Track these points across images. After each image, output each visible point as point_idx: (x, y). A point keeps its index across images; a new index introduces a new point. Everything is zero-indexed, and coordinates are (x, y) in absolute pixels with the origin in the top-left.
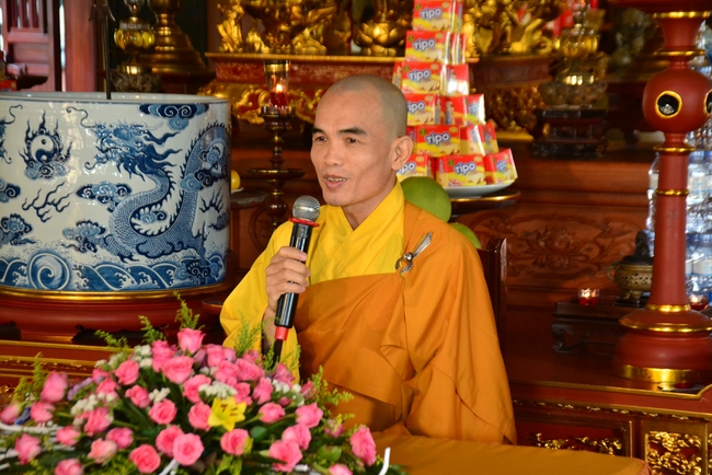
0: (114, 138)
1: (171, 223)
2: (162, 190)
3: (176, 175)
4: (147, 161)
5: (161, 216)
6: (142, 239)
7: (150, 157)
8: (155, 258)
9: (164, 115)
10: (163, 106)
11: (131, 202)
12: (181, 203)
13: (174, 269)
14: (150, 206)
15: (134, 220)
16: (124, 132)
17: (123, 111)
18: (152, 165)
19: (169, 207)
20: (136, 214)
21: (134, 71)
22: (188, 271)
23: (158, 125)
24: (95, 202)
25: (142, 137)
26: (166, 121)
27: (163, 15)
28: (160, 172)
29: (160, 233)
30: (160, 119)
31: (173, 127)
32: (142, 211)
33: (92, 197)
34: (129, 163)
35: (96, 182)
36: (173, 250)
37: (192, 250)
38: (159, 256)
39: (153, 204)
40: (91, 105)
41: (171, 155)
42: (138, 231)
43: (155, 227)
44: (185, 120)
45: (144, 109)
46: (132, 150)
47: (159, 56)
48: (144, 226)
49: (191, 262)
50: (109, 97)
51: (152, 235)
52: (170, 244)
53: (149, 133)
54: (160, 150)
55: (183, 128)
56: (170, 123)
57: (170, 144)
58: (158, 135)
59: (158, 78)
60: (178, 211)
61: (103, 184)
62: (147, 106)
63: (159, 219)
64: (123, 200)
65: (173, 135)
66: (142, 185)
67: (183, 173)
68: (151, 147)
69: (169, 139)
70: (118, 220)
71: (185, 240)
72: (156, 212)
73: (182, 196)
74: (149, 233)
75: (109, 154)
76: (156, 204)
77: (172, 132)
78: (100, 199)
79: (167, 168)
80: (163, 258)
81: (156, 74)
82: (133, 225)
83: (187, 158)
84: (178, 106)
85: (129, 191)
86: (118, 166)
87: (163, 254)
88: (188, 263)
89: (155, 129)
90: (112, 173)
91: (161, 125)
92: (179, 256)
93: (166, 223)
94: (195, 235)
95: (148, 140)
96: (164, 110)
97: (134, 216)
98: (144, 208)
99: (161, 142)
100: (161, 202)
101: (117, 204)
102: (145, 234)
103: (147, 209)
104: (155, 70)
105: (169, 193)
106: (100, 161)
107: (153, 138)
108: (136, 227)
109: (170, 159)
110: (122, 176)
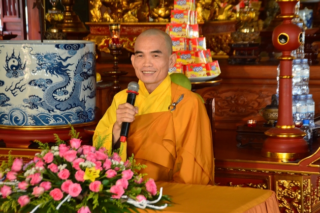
0: (44, 59)
1: (70, 96)
2: (66, 81)
3: (72, 74)
4: (59, 69)
5: (66, 93)
6: (58, 103)
7: (60, 67)
8: (63, 111)
9: (66, 49)
10: (66, 45)
11: (52, 87)
12: (74, 87)
13: (72, 116)
14: (61, 88)
15: (54, 95)
16: (49, 56)
17: (48, 47)
18: (61, 70)
19: (69, 88)
20: (55, 92)
21: (55, 31)
22: (79, 117)
23: (64, 53)
24: (37, 87)
25: (56, 58)
26: (67, 51)
27: (67, 7)
28: (65, 73)
29: (65, 100)
30: (64, 51)
31: (70, 54)
32: (57, 90)
33: (35, 85)
34: (51, 70)
35: (37, 79)
36: (71, 107)
37: (80, 107)
38: (65, 110)
39: (62, 87)
40: (34, 45)
41: (69, 66)
42: (56, 99)
43: (63, 97)
44: (75, 51)
45: (57, 46)
46: (52, 64)
47: (66, 25)
48: (58, 97)
49: (80, 112)
50: (42, 42)
51: (62, 101)
52: (70, 105)
53: (59, 57)
54: (65, 64)
55: (75, 54)
56: (69, 52)
57: (69, 61)
58: (64, 58)
59: (65, 34)
60: (73, 90)
61: (40, 79)
62: (59, 45)
63: (65, 94)
64: (49, 86)
66: (57, 79)
67: (75, 74)
68: (61, 63)
69: (68, 59)
70: (47, 95)
71: (76, 103)
72: (64, 91)
73: (75, 84)
74: (61, 100)
75: (42, 66)
76: (63, 87)
77: (70, 56)
78: (39, 86)
79: (68, 72)
80: (67, 111)
81: (64, 32)
82: (54, 97)
83: (76, 67)
84: (72, 45)
85: (52, 82)
86: (46, 71)
87: (67, 109)
88: (78, 113)
89: (62, 55)
90: (44, 75)
91: (65, 53)
92: (74, 110)
93: (68, 96)
94: (81, 100)
95: (59, 60)
96: (66, 47)
97: (54, 93)
98: (58, 89)
99: (65, 60)
100: (65, 87)
101: (46, 88)
102: (59, 101)
103: (59, 90)
105: (69, 82)
106: (39, 69)
107: (61, 59)
108: (55, 98)
109: (69, 68)
110: (48, 76)
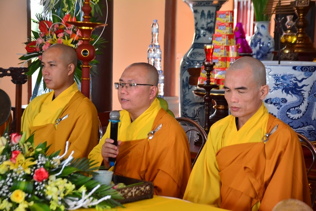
0: (281, 80)
1: (303, 115)
2: (299, 101)
3: (306, 95)
4: (294, 89)
5: (299, 112)
6: (290, 121)
7: (296, 88)
8: (296, 128)
9: (302, 71)
10: (302, 67)
11: (287, 105)
12: (308, 106)
13: (304, 133)
14: (295, 107)
15: (288, 113)
16: (286, 77)
17: (286, 68)
18: (296, 91)
19: (303, 108)
20: (289, 110)
21: (287, 52)
22: (310, 135)
23: (300, 75)
24: (272, 105)
25: (292, 80)
26: (303, 73)
27: (300, 29)
28: (299, 94)
29: (298, 118)
31: (306, 76)
32: (291, 109)
33: (271, 103)
34: (287, 90)
35: (272, 98)
36: (304, 126)
37: (311, 126)
38: (297, 128)
39: (296, 107)
40: (272, 67)
41: (304, 87)
42: (289, 117)
43: (296, 116)
44: (311, 73)
45: (294, 68)
46: (288, 85)
47: (297, 45)
48: (291, 116)
49: (311, 131)
50: (279, 63)
51: (295, 119)
52: (303, 123)
53: (295, 77)
54: (300, 85)
55: (310, 76)
56: (305, 74)
57: (304, 82)
58: (299, 79)
60: (306, 109)
61: (276, 98)
62: (296, 67)
63: (298, 113)
64: (283, 105)
65: (306, 79)
66: (292, 99)
67: (309, 94)
68: (296, 84)
69: (304, 80)
70: (281, 113)
71: (309, 122)
72: (297, 110)
73: (308, 104)
74: (294, 118)
75: (279, 86)
76: (297, 107)
77: (305, 77)
78: (274, 104)
79: (303, 92)
80: (299, 129)
81: (296, 53)
82: (287, 115)
83: (311, 88)
84: (309, 67)
85: (286, 101)
86: (282, 91)
87: (299, 127)
88: (310, 131)
89: (299, 76)
90: (279, 94)
91: (301, 75)
92: (306, 128)
93: (301, 114)
94: (313, 120)
95: (295, 80)
96: (303, 69)
97: (288, 111)
98: (292, 108)
99: (300, 81)
100: (299, 106)
101: (281, 106)
102: (292, 119)
103: (293, 109)
104: (295, 51)
105: (303, 102)
106: (275, 89)
107: (297, 80)
108: (289, 116)
109: (304, 88)
110: (284, 95)
